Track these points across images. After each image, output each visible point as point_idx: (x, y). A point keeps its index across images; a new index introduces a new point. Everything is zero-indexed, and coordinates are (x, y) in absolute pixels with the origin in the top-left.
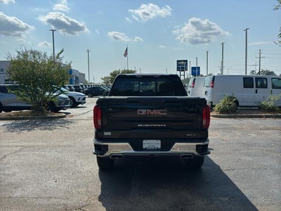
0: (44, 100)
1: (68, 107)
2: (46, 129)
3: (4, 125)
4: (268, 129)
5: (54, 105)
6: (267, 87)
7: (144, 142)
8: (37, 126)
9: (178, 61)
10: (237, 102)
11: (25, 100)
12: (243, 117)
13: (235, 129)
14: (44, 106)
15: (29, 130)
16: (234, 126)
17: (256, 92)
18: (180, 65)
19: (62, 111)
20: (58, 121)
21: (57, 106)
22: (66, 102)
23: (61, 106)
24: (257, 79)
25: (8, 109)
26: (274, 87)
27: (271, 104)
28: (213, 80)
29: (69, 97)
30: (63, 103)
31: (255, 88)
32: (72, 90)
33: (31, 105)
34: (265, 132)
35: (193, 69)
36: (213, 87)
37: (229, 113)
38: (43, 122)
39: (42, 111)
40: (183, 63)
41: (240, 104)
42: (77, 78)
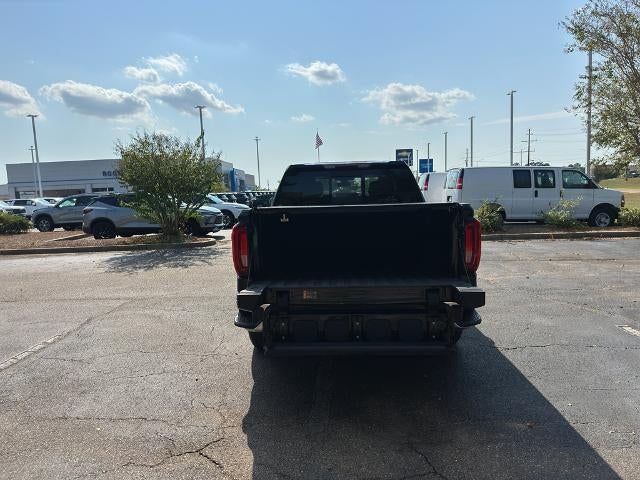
0: (181, 216)
1: (220, 228)
2: (176, 266)
3: (112, 259)
4: (564, 259)
5: (198, 224)
6: (554, 187)
8: (164, 260)
9: (398, 151)
10: (503, 213)
11: (147, 217)
12: (514, 238)
13: (506, 261)
14: (179, 226)
15: (150, 268)
16: (503, 254)
17: (536, 195)
18: (401, 157)
19: (211, 234)
20: (201, 252)
21: (203, 226)
22: (218, 219)
23: (208, 226)
24: (536, 172)
25: (127, 233)
26: (565, 186)
27: (563, 215)
28: (462, 176)
29: (223, 211)
30: (212, 221)
31: (533, 189)
32: (231, 201)
33: (157, 226)
34: (561, 264)
35: (423, 162)
36: (460, 187)
37: (490, 232)
38: (176, 253)
39: (176, 234)
40: (405, 154)
41: (508, 216)
42: (242, 182)
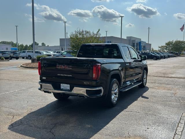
7: (61, 85)
